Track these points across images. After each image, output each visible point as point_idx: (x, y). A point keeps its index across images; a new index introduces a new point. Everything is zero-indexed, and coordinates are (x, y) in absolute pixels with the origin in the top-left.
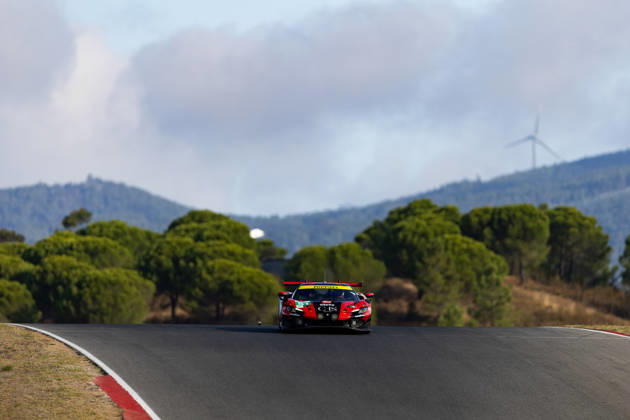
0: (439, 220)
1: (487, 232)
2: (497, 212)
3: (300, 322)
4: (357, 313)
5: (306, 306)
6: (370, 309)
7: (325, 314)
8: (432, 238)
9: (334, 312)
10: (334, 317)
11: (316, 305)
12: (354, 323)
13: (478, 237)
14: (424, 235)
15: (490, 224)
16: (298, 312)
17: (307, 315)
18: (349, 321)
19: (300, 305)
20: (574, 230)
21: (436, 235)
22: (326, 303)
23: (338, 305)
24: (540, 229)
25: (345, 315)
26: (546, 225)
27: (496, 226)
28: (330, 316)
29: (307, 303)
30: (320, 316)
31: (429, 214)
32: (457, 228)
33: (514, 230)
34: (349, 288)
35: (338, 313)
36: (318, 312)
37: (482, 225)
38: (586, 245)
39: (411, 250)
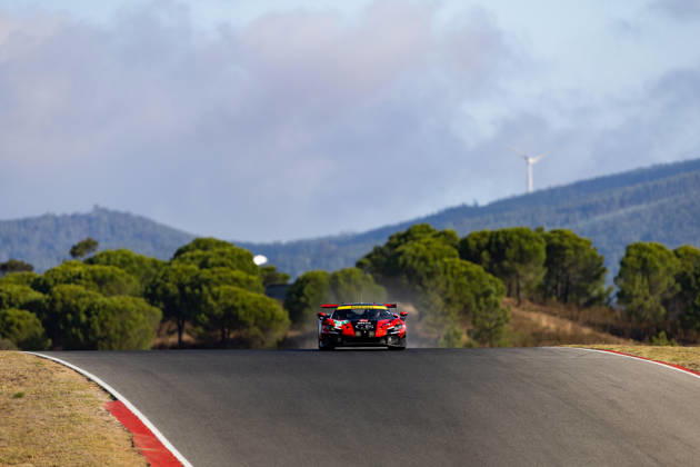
0: (437, 244)
1: (485, 254)
2: (495, 235)
3: (339, 339)
4: (392, 330)
5: (344, 325)
6: (405, 326)
7: (362, 332)
8: (431, 262)
9: (371, 329)
10: (371, 334)
11: (354, 324)
13: (476, 260)
14: (424, 259)
15: (488, 247)
16: (337, 330)
17: (345, 333)
18: (386, 338)
19: (338, 324)
20: (570, 252)
21: (435, 259)
22: (362, 321)
23: (375, 323)
24: (536, 251)
25: (381, 332)
26: (542, 247)
27: (493, 249)
28: (368, 333)
29: (345, 322)
30: (358, 334)
31: (428, 238)
32: (456, 252)
33: (510, 253)
35: (375, 330)
36: (356, 330)
37: (480, 248)
38: (581, 266)
39: (411, 274)
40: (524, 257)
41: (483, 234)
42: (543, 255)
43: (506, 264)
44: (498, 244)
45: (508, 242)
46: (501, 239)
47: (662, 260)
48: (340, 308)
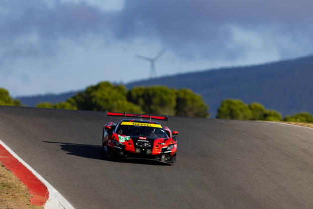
0: (115, 92)
1: (141, 101)
3: (122, 153)
4: (166, 150)
5: (126, 141)
6: (176, 146)
7: (141, 149)
8: (111, 102)
9: (148, 148)
10: (149, 151)
11: (135, 140)
12: (163, 157)
13: (136, 102)
14: (107, 101)
15: (143, 96)
16: (120, 145)
17: (127, 148)
18: (160, 156)
19: (122, 139)
20: (189, 103)
21: (113, 100)
22: (142, 139)
23: (152, 141)
24: (170, 101)
25: (157, 151)
26: (173, 98)
28: (146, 151)
29: (128, 138)
30: (138, 151)
31: (109, 89)
32: (124, 98)
33: (156, 100)
34: (159, 126)
35: (151, 148)
36: (136, 147)
37: (138, 97)
38: (195, 111)
39: (99, 108)
40: (163, 104)
41: (141, 89)
42: (174, 103)
43: (153, 107)
44: (148, 95)
45: (154, 94)
46: (151, 93)
47: (241, 110)
48: (124, 123)
